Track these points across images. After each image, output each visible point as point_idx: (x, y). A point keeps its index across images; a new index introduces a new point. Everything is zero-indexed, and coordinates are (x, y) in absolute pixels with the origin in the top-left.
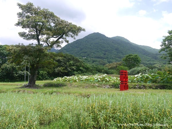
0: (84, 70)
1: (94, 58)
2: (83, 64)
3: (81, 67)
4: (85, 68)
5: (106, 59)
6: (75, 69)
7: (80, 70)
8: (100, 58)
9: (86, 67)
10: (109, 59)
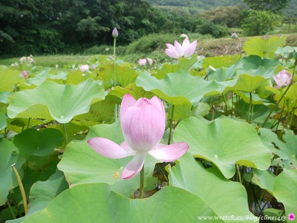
0: (154, 26)
1: (165, 5)
2: (150, 11)
3: (145, 17)
4: (156, 22)
5: (185, 6)
6: (130, 22)
7: (144, 26)
8: (175, 5)
9: (156, 17)
10: (192, 7)
